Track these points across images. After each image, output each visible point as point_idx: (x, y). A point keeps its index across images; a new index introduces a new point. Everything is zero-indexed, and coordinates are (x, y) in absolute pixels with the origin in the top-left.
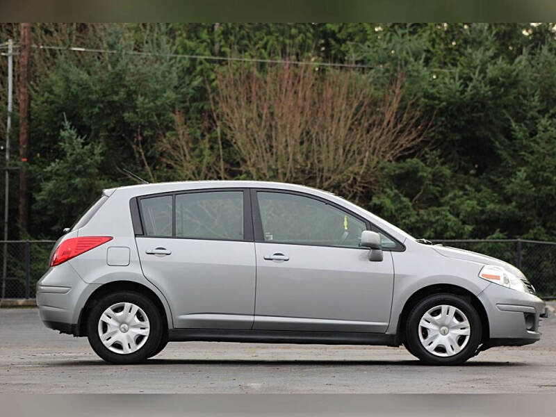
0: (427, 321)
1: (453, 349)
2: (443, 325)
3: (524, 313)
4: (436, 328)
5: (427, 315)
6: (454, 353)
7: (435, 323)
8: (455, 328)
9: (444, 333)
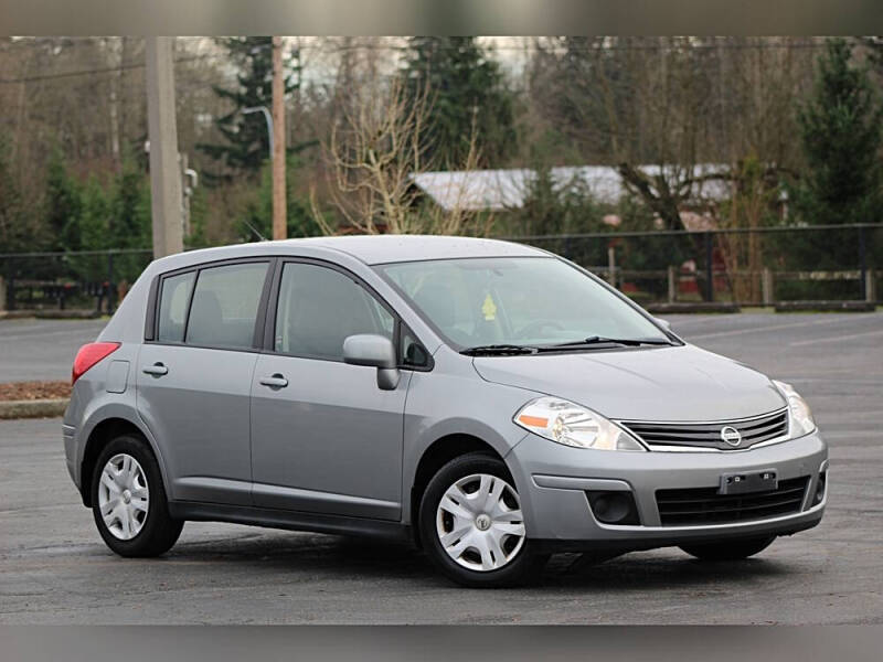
0: (453, 500)
1: (494, 560)
2: (482, 512)
3: (587, 492)
4: (467, 515)
5: (454, 490)
6: (495, 567)
7: (467, 507)
8: (502, 519)
9: (483, 527)
